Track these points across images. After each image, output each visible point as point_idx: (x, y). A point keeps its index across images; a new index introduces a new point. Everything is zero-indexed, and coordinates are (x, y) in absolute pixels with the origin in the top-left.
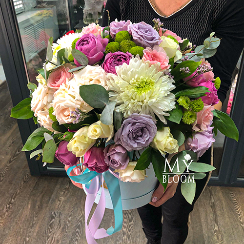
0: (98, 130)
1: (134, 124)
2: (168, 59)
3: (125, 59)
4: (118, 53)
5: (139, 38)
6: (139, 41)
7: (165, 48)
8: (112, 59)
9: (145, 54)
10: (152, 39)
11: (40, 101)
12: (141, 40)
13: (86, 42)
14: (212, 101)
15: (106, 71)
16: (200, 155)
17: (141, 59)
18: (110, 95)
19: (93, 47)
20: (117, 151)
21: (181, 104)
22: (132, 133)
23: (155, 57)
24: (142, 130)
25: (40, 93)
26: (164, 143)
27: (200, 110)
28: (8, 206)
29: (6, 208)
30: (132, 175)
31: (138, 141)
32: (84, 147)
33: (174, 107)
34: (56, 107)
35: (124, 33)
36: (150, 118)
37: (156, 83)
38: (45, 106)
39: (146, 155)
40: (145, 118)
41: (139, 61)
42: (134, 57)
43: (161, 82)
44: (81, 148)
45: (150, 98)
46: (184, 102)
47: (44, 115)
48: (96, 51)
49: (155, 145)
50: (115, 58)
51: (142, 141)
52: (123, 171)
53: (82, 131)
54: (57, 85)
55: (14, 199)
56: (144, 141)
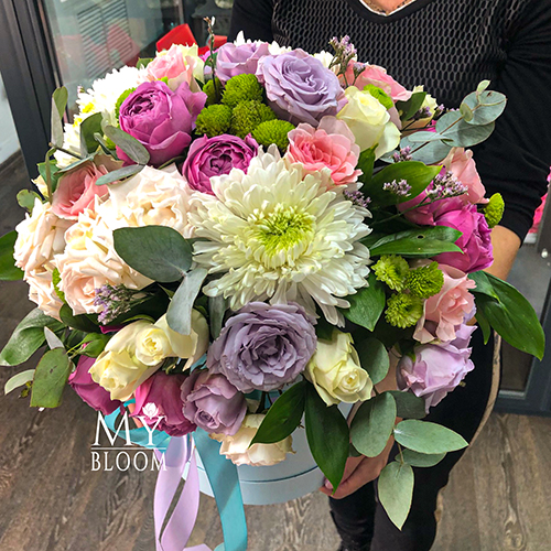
0: (160, 344)
1: (255, 327)
2: (356, 152)
3: (241, 156)
4: (224, 138)
5: (282, 97)
6: (282, 105)
7: (352, 123)
8: (207, 155)
9: (292, 143)
10: (319, 99)
11: (32, 247)
12: (287, 103)
13: (147, 104)
14: (471, 261)
15: (192, 186)
16: (432, 402)
17: (282, 155)
18: (198, 248)
19: (161, 119)
20: (212, 391)
21: (383, 278)
22: (250, 350)
23: (320, 152)
24: (278, 342)
25: (35, 227)
26: (332, 379)
27: (432, 293)
28: (24, 440)
29: (20, 445)
31: (266, 370)
33: (365, 283)
34: (64, 272)
35: (244, 81)
36: (298, 312)
37: (317, 222)
38: (46, 261)
39: (287, 406)
40: (284, 315)
42: (265, 150)
43: (331, 218)
44: (122, 380)
45: (301, 259)
46: (391, 271)
47: (44, 282)
48: (168, 131)
50: (215, 153)
51: (278, 369)
52: (229, 438)
53: (128, 336)
54: (73, 209)
55: (38, 424)
56: (282, 370)
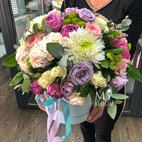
0: (58, 71)
1: (80, 68)
2: (100, 30)
3: (75, 29)
4: (70, 25)
5: (83, 17)
6: (83, 19)
7: (99, 24)
8: (67, 29)
9: (87, 26)
10: (91, 18)
11: (21, 54)
13: (51, 18)
14: (126, 56)
15: (63, 36)
16: (119, 89)
17: (84, 29)
18: (65, 50)
19: (55, 21)
20: (69, 85)
21: (109, 57)
22: (78, 74)
23: (92, 28)
24: (84, 72)
25: (22, 50)
26: (98, 80)
27: (120, 61)
30: (78, 100)
31: (82, 79)
32: (48, 82)
33: (104, 59)
34: (32, 57)
35: (74, 14)
36: (89, 65)
38: (25, 57)
39: (87, 88)
40: (87, 65)
41: (83, 30)
42: (80, 27)
43: (96, 43)
44: (47, 82)
45: (90, 52)
47: (23, 63)
48: (57, 24)
49: (92, 82)
50: (68, 28)
52: (72, 98)
53: (47, 73)
56: (85, 79)
